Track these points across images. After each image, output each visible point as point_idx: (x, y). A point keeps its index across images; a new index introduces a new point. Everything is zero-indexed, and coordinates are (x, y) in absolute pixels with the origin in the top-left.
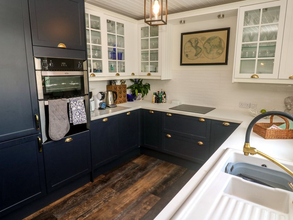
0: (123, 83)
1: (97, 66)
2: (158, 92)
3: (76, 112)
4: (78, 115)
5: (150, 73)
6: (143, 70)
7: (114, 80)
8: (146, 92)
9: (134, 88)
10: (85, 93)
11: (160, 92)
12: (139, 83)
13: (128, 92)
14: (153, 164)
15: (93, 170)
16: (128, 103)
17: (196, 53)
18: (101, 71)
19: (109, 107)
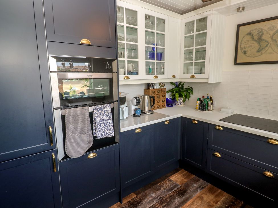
0: (162, 86)
1: (133, 68)
2: (203, 97)
3: (101, 123)
4: (103, 127)
5: (195, 75)
6: (186, 72)
7: (152, 84)
8: (188, 96)
9: (174, 91)
10: (114, 100)
11: (206, 97)
12: (180, 86)
13: (168, 96)
14: (195, 187)
15: (121, 190)
16: (167, 108)
17: (259, 48)
18: (137, 73)
19: (146, 114)
